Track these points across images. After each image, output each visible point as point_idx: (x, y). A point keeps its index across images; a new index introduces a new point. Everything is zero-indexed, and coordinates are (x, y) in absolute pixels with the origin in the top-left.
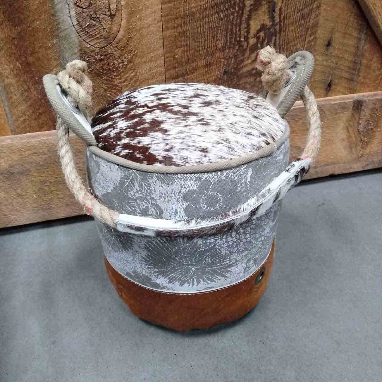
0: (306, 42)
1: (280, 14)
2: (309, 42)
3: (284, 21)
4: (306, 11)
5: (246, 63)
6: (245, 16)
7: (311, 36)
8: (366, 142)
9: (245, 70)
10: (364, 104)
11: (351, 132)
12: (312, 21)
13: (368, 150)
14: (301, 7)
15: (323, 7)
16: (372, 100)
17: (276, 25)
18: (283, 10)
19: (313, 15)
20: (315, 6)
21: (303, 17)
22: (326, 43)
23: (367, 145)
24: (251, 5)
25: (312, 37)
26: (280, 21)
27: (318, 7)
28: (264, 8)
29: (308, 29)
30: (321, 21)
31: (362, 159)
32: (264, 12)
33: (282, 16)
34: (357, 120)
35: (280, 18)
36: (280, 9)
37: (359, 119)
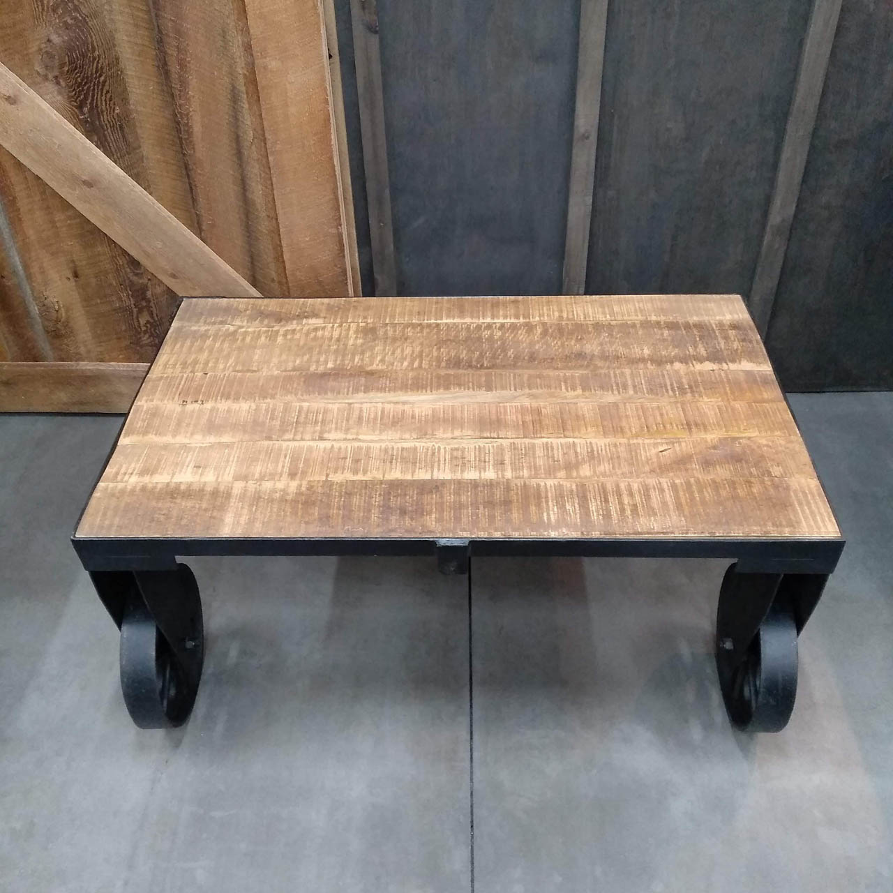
5: (143, 339)
6: (135, 316)
9: (144, 342)
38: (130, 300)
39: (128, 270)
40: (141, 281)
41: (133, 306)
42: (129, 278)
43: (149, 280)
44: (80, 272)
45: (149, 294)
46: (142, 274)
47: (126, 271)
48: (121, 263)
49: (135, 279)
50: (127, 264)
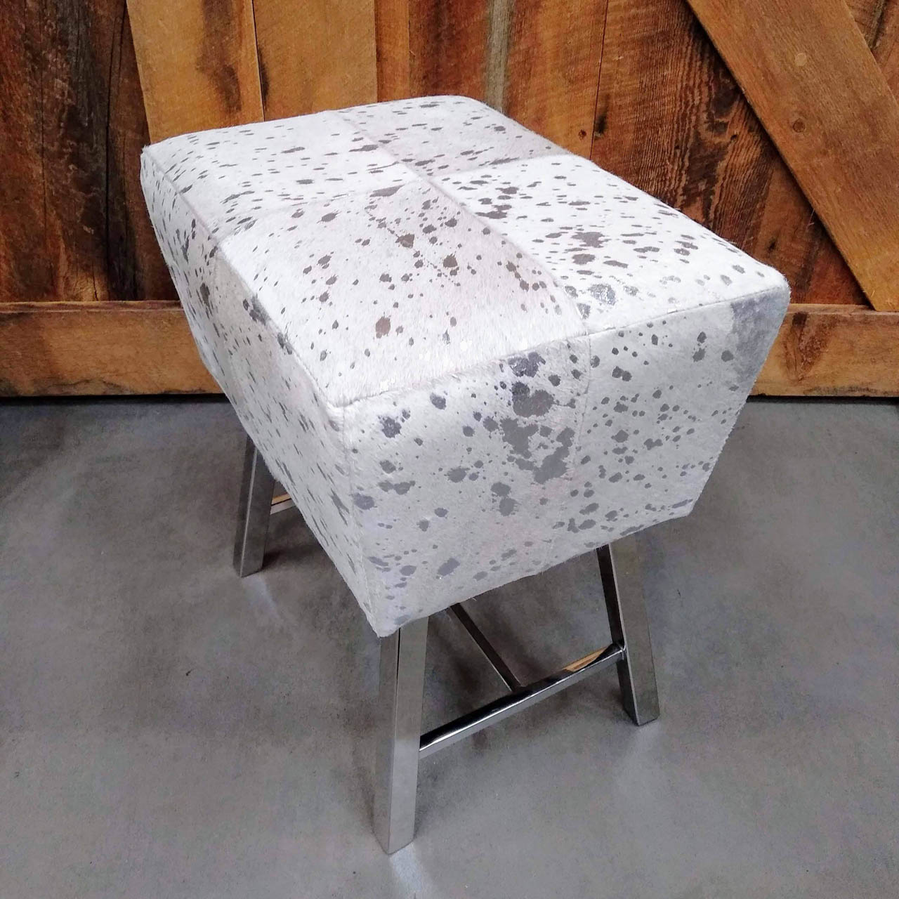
0: (745, 242)
1: (715, 212)
2: (747, 243)
3: (720, 219)
4: (746, 211)
7: (750, 237)
8: (809, 363)
10: (808, 319)
11: (789, 348)
12: (753, 222)
13: (811, 373)
14: (741, 207)
15: (768, 208)
16: (820, 316)
17: (711, 221)
18: (719, 209)
19: (755, 216)
20: (758, 206)
21: (743, 216)
22: (769, 245)
23: (811, 368)
24: (684, 200)
25: (752, 238)
26: (715, 218)
27: (763, 208)
28: (699, 203)
29: (747, 229)
30: (764, 222)
31: (803, 382)
32: (698, 209)
33: (718, 214)
34: (799, 335)
35: (715, 215)
36: (717, 207)
37: (801, 335)
38: (680, 181)
39: (704, 116)
40: (717, 140)
41: (680, 191)
42: (697, 134)
43: (734, 137)
44: (612, 120)
45: (722, 165)
46: (725, 125)
47: (697, 120)
48: (697, 102)
49: (707, 135)
50: (708, 105)
